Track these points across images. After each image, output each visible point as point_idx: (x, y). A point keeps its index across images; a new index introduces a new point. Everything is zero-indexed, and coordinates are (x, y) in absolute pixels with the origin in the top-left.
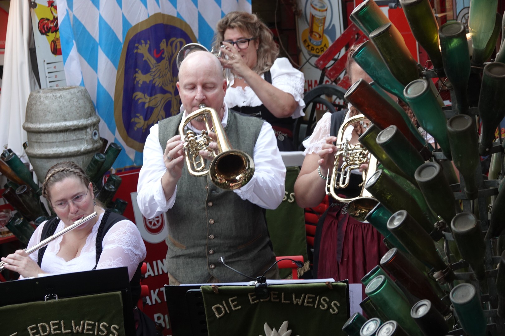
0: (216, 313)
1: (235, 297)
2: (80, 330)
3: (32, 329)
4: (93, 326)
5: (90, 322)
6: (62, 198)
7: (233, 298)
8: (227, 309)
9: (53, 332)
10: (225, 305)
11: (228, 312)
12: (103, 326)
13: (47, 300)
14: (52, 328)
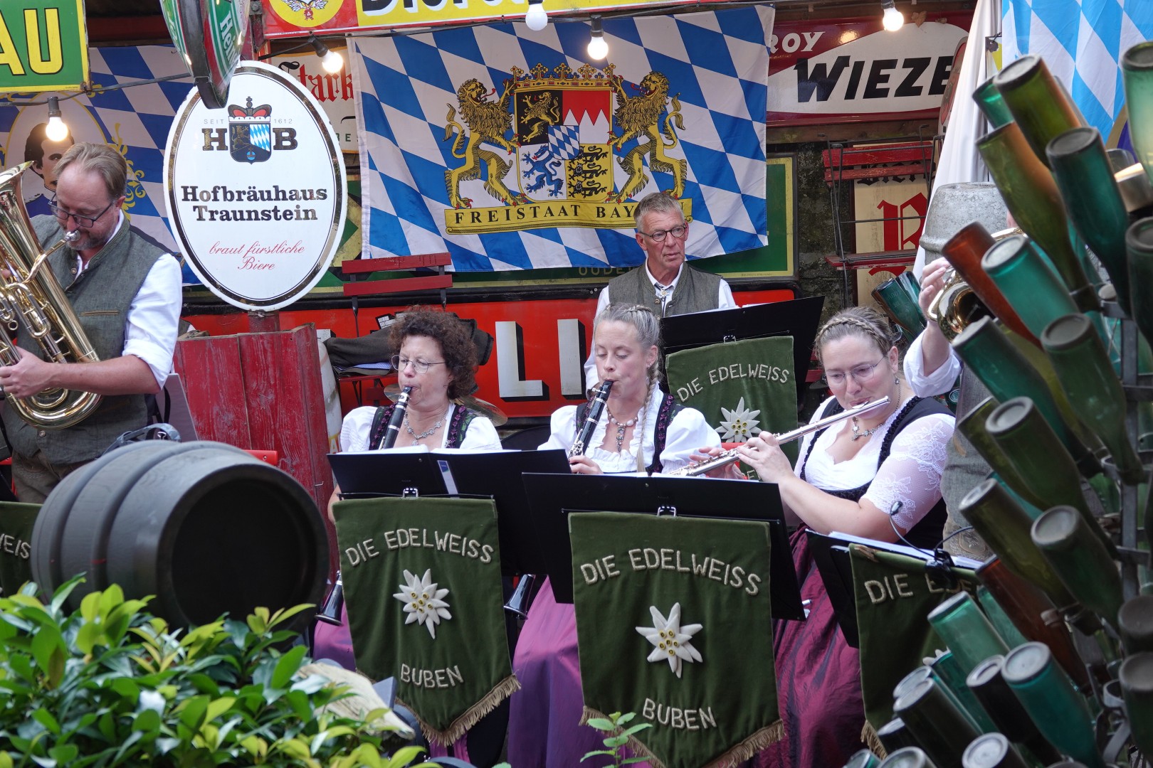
0: (871, 594)
1: (905, 575)
2: (703, 571)
3: (635, 555)
4: (723, 568)
5: (718, 562)
6: (835, 367)
7: (901, 576)
8: (890, 592)
9: (663, 566)
10: (887, 585)
11: (892, 596)
12: (738, 572)
13: (661, 514)
14: (664, 559)
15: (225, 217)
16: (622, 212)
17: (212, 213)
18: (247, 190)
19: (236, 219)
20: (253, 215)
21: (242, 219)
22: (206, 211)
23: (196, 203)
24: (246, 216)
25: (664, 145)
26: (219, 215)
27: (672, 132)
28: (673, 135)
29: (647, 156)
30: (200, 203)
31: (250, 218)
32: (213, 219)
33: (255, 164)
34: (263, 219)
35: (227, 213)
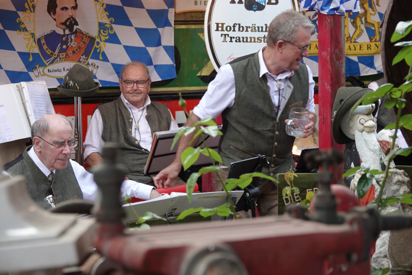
15: (238, 41)
16: (352, 48)
17: (231, 38)
18: (251, 26)
19: (243, 41)
20: (253, 40)
21: (247, 41)
22: (228, 36)
23: (223, 33)
24: (249, 40)
25: (371, 14)
26: (235, 39)
27: (374, 7)
28: (375, 9)
29: (363, 19)
30: (226, 32)
31: (251, 42)
32: (231, 41)
33: (257, 12)
34: (257, 42)
35: (239, 38)
